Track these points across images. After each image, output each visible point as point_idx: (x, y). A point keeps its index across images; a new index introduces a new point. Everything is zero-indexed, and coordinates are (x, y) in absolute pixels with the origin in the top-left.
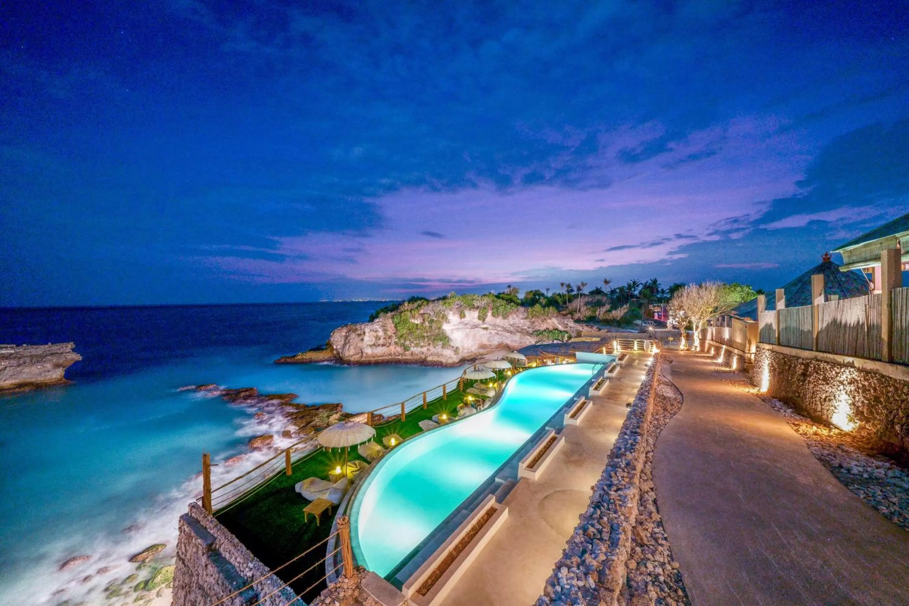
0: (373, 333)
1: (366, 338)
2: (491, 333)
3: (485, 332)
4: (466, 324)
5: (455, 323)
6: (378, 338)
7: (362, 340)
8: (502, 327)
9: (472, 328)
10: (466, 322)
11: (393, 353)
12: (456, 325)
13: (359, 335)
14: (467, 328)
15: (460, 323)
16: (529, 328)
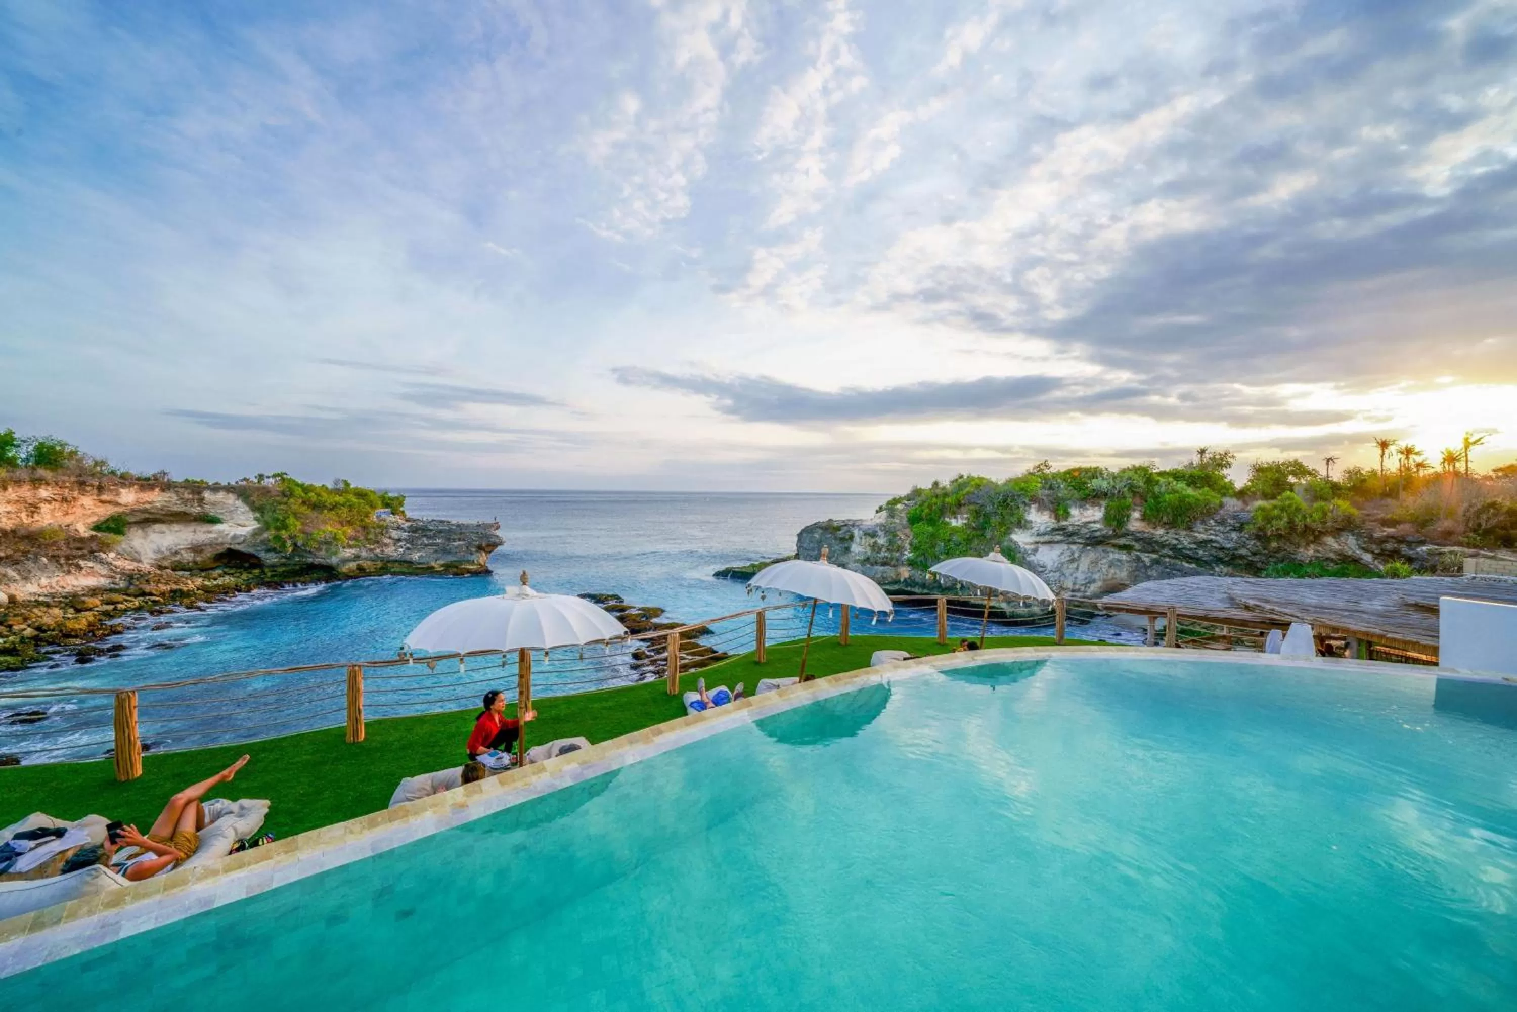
0: (868, 538)
1: (855, 548)
2: (1138, 559)
3: (1124, 556)
4: (1071, 535)
5: (1042, 529)
6: (875, 547)
7: (847, 550)
8: (1174, 548)
9: (1087, 545)
10: (1070, 529)
11: (902, 580)
12: (1044, 534)
13: (843, 540)
14: (1075, 543)
15: (1054, 530)
16: (1254, 554)
